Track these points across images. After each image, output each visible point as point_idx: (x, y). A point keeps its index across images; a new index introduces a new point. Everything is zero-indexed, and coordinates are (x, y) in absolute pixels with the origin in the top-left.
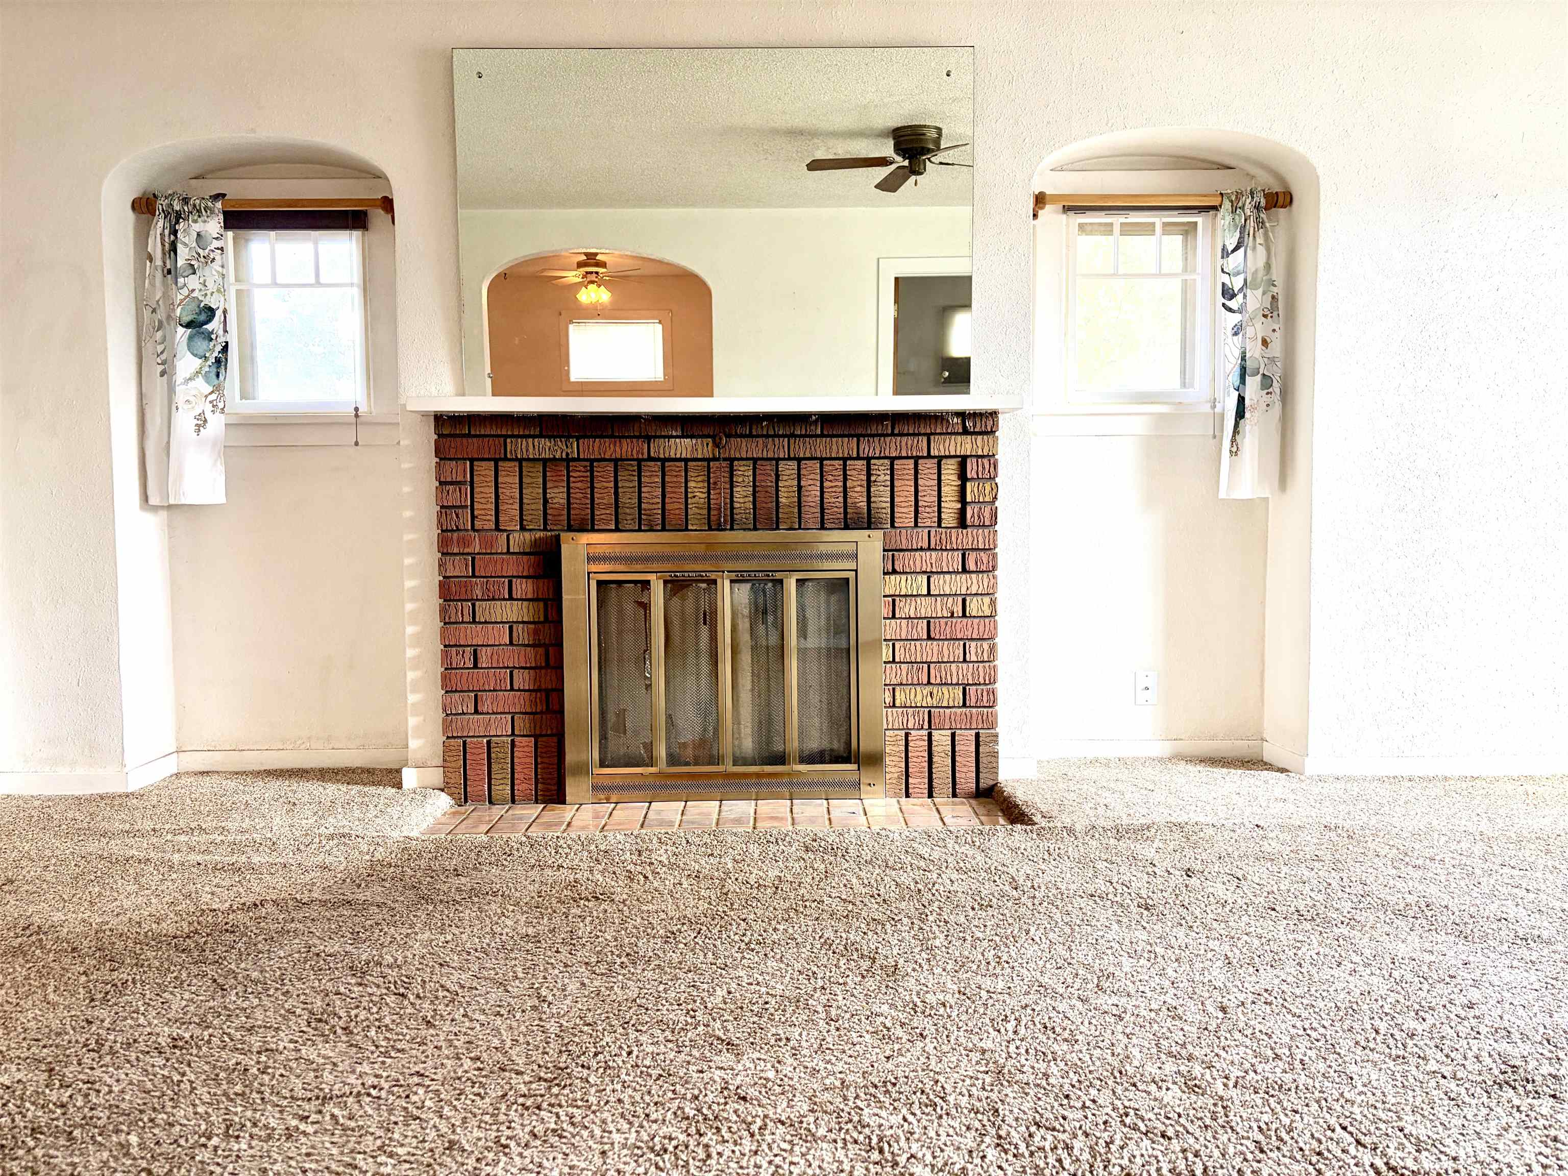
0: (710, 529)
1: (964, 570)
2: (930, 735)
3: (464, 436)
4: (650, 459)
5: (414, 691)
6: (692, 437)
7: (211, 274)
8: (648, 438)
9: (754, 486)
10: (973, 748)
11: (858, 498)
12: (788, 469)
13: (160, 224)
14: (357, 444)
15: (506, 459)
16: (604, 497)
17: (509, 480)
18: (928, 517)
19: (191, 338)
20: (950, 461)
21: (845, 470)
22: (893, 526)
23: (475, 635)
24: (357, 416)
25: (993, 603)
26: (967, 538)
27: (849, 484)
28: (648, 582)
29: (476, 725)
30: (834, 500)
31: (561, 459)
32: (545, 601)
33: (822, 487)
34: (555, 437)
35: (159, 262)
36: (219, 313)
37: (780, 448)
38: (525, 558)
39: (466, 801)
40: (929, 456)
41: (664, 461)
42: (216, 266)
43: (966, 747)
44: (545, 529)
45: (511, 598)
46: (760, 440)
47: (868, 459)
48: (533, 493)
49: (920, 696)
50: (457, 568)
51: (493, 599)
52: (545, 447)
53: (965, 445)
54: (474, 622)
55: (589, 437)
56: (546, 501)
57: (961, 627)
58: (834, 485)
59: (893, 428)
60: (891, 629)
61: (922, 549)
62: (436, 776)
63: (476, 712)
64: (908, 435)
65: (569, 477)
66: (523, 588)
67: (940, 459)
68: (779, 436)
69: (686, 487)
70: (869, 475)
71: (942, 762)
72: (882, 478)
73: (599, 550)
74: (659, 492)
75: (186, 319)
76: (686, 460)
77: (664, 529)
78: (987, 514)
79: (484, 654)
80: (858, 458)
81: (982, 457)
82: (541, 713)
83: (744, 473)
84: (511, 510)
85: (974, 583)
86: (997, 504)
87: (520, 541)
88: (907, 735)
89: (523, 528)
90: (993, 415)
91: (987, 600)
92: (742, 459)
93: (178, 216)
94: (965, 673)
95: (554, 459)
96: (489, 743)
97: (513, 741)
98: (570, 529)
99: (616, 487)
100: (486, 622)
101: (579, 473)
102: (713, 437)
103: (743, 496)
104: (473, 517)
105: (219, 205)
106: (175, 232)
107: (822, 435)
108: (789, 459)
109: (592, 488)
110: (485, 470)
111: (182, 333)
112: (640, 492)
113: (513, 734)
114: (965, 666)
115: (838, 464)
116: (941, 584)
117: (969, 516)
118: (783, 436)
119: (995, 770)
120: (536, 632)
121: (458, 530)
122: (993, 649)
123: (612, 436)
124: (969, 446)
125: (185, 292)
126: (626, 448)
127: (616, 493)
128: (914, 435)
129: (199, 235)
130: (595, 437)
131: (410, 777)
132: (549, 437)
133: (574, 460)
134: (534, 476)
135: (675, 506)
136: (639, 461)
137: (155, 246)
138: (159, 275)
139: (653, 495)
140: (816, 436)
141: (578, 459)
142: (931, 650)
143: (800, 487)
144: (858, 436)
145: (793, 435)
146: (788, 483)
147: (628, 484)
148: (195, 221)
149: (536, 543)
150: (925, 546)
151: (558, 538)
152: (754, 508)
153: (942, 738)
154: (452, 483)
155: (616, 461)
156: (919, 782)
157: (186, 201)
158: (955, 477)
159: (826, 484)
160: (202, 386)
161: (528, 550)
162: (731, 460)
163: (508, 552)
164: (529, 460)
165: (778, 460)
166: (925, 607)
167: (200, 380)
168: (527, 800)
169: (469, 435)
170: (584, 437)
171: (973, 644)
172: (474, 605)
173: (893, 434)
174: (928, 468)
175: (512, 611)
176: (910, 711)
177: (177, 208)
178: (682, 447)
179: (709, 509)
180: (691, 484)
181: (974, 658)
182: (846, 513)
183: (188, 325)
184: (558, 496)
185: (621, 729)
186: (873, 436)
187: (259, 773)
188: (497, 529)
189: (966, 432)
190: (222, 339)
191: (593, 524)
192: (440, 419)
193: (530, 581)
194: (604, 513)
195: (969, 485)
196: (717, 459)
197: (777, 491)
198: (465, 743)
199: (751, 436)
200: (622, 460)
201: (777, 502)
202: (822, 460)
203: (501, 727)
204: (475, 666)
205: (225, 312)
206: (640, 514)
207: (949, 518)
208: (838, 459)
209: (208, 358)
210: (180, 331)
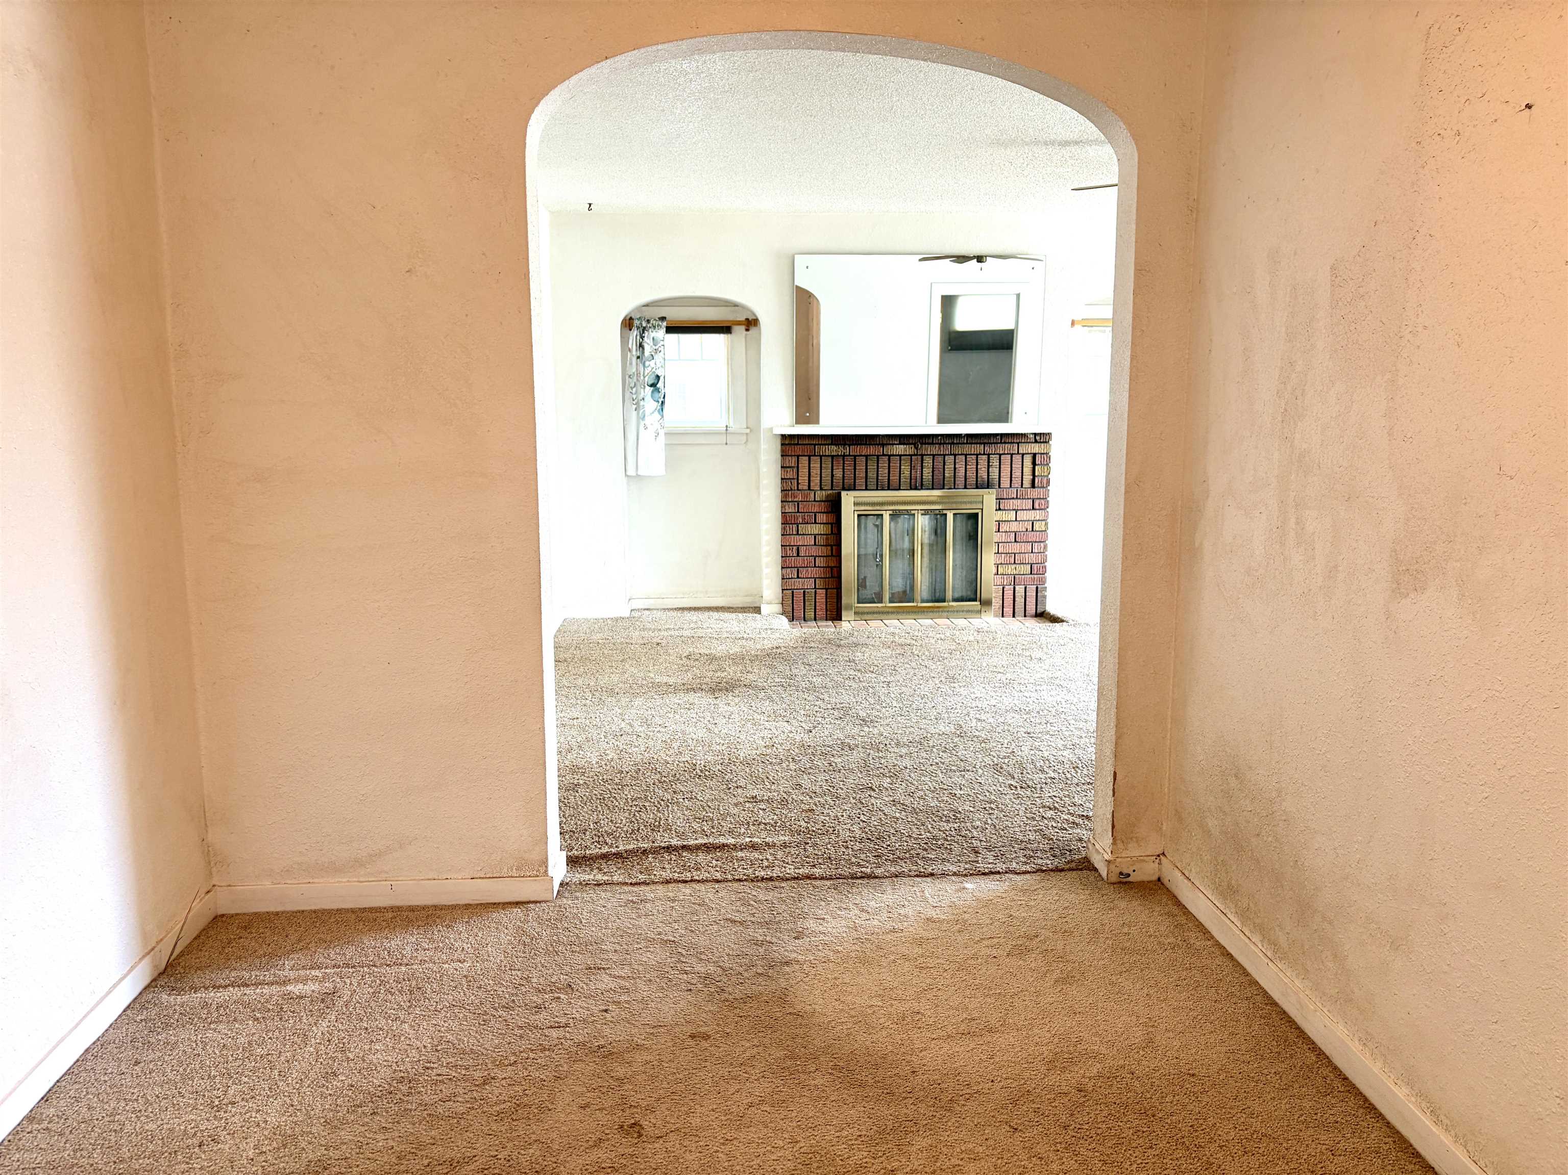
0: (911, 489)
1: (1033, 508)
2: (1014, 588)
3: (794, 444)
4: (883, 455)
5: (767, 567)
6: (904, 444)
7: (658, 358)
8: (883, 445)
9: (933, 468)
10: (1034, 594)
11: (983, 474)
12: (950, 459)
13: (635, 332)
14: (726, 444)
15: (815, 455)
16: (861, 474)
17: (815, 465)
18: (1017, 482)
19: (653, 392)
20: (1028, 456)
21: (977, 460)
22: (999, 487)
23: (798, 540)
24: (727, 430)
25: (1046, 524)
26: (1034, 493)
27: (979, 467)
28: (882, 515)
29: (798, 583)
30: (971, 474)
31: (841, 455)
32: (832, 524)
33: (966, 468)
34: (838, 445)
35: (634, 353)
36: (662, 378)
37: (946, 449)
38: (823, 503)
39: (793, 620)
40: (1018, 453)
41: (889, 456)
42: (662, 353)
43: (1031, 593)
44: (832, 489)
45: (815, 523)
46: (937, 446)
47: (989, 455)
48: (827, 473)
49: (1010, 569)
50: (791, 508)
51: (807, 523)
52: (834, 450)
53: (1036, 448)
54: (798, 534)
55: (854, 445)
56: (832, 476)
57: (1032, 536)
58: (972, 467)
59: (1001, 440)
60: (997, 537)
61: (1013, 498)
62: (777, 608)
63: (798, 577)
64: (1008, 443)
65: (844, 464)
66: (822, 518)
67: (1023, 455)
68: (946, 444)
69: (900, 469)
70: (989, 462)
71: (1020, 600)
72: (995, 464)
73: (860, 500)
74: (886, 471)
75: (650, 383)
76: (900, 456)
77: (889, 489)
78: (1045, 482)
79: (802, 549)
80: (984, 454)
81: (1044, 454)
82: (829, 578)
83: (928, 461)
84: (816, 480)
85: (1037, 515)
86: (1050, 476)
87: (821, 495)
88: (1003, 588)
89: (821, 489)
90: (1049, 434)
91: (1043, 523)
92: (928, 455)
93: (644, 329)
94: (1032, 558)
95: (838, 455)
96: (804, 592)
97: (815, 591)
98: (844, 489)
99: (866, 469)
100: (803, 534)
101: (849, 462)
102: (914, 444)
103: (927, 473)
104: (798, 484)
105: (665, 324)
106: (642, 337)
107: (967, 443)
108: (951, 455)
109: (855, 469)
110: (804, 461)
111: (649, 390)
112: (878, 471)
113: (815, 588)
114: (1032, 555)
115: (974, 457)
116: (1022, 515)
117: (1036, 482)
118: (948, 443)
119: (1044, 604)
120: (827, 539)
121: (791, 490)
122: (1045, 547)
123: (866, 444)
124: (1037, 449)
125: (650, 369)
126: (872, 450)
127: (866, 472)
128: (1011, 443)
129: (653, 338)
130: (858, 445)
131: (765, 609)
132: (836, 445)
133: (847, 456)
134: (827, 463)
135: (894, 478)
136: (878, 456)
137: (632, 343)
138: (634, 359)
139: (884, 472)
140: (964, 443)
141: (849, 455)
142: (1016, 548)
143: (955, 468)
144: (984, 444)
145: (953, 443)
146: (949, 466)
147: (872, 466)
148: (652, 332)
149: (827, 496)
150: (1015, 497)
151: (839, 495)
152: (933, 479)
153: (1020, 589)
154: (789, 467)
155: (866, 456)
156: (1008, 610)
157: (648, 321)
158: (1030, 464)
159: (968, 467)
160: (657, 416)
161: (824, 499)
162: (922, 455)
163: (815, 501)
164: (826, 456)
165: (944, 455)
166: (1014, 527)
167: (657, 413)
168: (821, 619)
169: (798, 444)
170: (852, 445)
171: (1036, 544)
172: (798, 526)
173: (1001, 443)
174: (1017, 459)
175: (816, 529)
176: (1005, 577)
177: (644, 325)
178: (900, 449)
179: (911, 479)
180: (902, 467)
181: (1036, 551)
182: (977, 481)
183: (652, 386)
184: (838, 473)
185: (865, 587)
186: (991, 443)
187: (672, 609)
188: (809, 489)
189: (1036, 441)
190: (663, 392)
191: (855, 487)
192: (783, 437)
193: (825, 515)
194: (860, 482)
195: (1037, 468)
196: (917, 455)
197: (944, 470)
198: (793, 592)
199: (933, 443)
200: (870, 455)
201: (944, 476)
202: (966, 455)
203: (809, 584)
204: (798, 555)
205: (664, 377)
206: (877, 482)
207: (1027, 483)
208: (974, 454)
209: (658, 402)
210: (648, 388)
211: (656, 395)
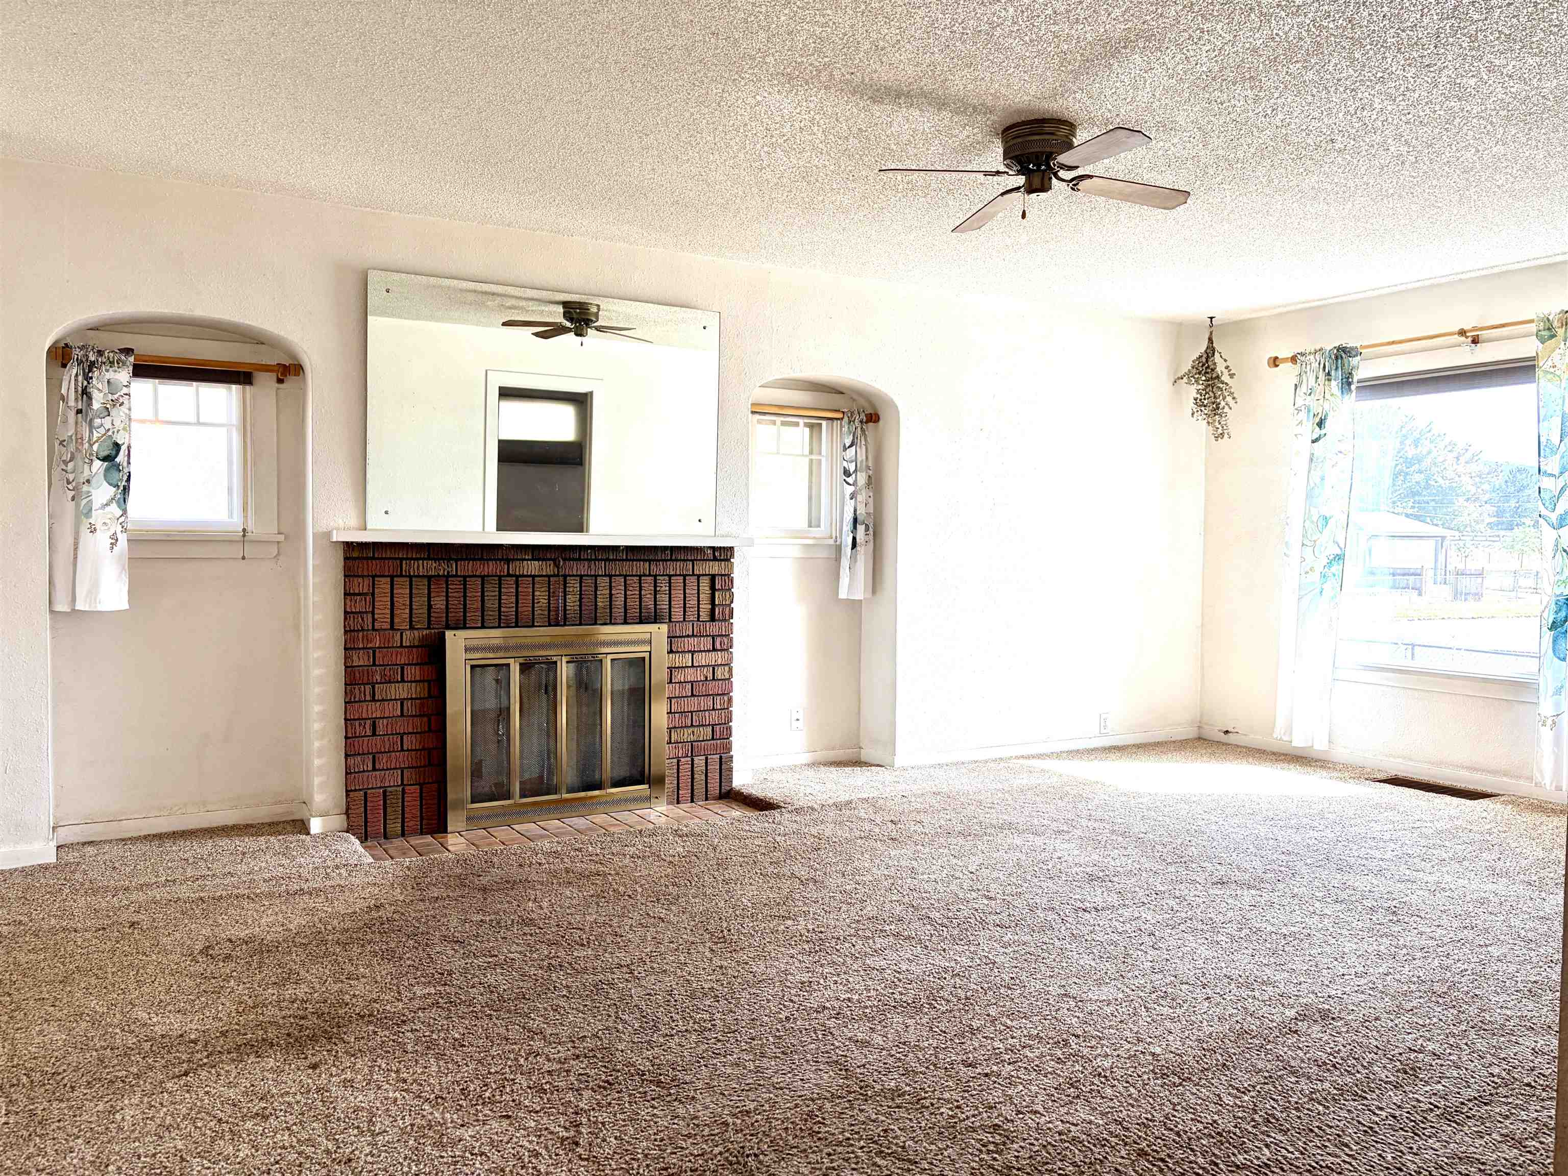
0: (550, 625)
1: (714, 649)
2: (693, 760)
3: (367, 558)
4: (509, 575)
5: (319, 757)
6: (538, 560)
7: (119, 414)
8: (508, 561)
9: (581, 594)
10: (718, 767)
11: (648, 601)
12: (603, 582)
13: (74, 369)
14: (243, 558)
15: (401, 576)
16: (474, 604)
17: (402, 591)
18: (692, 615)
19: (107, 470)
20: (705, 578)
21: (640, 583)
22: (670, 621)
23: (373, 710)
24: (244, 536)
25: (730, 670)
26: (713, 628)
27: (643, 592)
28: (508, 665)
29: (374, 780)
30: (633, 603)
31: (444, 576)
32: (429, 682)
33: (625, 595)
34: (439, 560)
35: (72, 403)
36: (124, 448)
37: (600, 568)
38: (414, 650)
39: (366, 839)
40: (693, 575)
41: (517, 577)
42: (124, 409)
43: (714, 767)
44: (429, 628)
45: (403, 681)
46: (586, 563)
47: (655, 576)
48: (420, 602)
49: (687, 735)
50: (360, 660)
51: (390, 682)
52: (431, 567)
53: (715, 568)
54: (373, 700)
55: (464, 560)
56: (430, 607)
57: (713, 687)
58: (633, 592)
59: (671, 556)
60: (668, 691)
61: (688, 636)
62: (339, 821)
63: (374, 769)
64: (681, 560)
65: (447, 588)
66: (412, 672)
67: (699, 576)
68: (599, 560)
69: (533, 596)
70: (655, 586)
71: (700, 777)
72: (663, 589)
73: (475, 643)
74: (513, 599)
75: (102, 454)
76: (533, 577)
77: (517, 626)
78: (727, 612)
79: (381, 724)
80: (650, 575)
81: (725, 575)
82: (424, 766)
83: (573, 585)
84: (403, 614)
85: (718, 657)
86: (732, 605)
87: (409, 637)
88: (678, 761)
89: (412, 628)
90: (731, 549)
91: (727, 668)
92: (573, 576)
93: (92, 365)
94: (713, 718)
95: (439, 576)
96: (385, 792)
97: (403, 789)
98: (449, 627)
99: (483, 596)
100: (383, 700)
101: (455, 586)
102: (554, 560)
103: (572, 601)
104: (374, 620)
105: (132, 360)
106: (88, 379)
107: (627, 560)
108: (605, 575)
109: (465, 596)
110: (383, 585)
111: (98, 466)
112: (500, 599)
113: (402, 783)
114: (713, 712)
115: (636, 579)
116: (701, 659)
117: (717, 613)
118: (602, 560)
119: (730, 780)
120: (422, 705)
121: (363, 630)
122: (730, 700)
123: (481, 559)
124: (717, 568)
125: (102, 431)
126: (491, 568)
127: (483, 601)
128: (684, 560)
129: (108, 382)
130: (470, 560)
131: (316, 825)
132: (435, 560)
133: (453, 576)
134: (421, 588)
135: (525, 609)
136: (500, 577)
137: (68, 389)
138: (72, 415)
139: (509, 600)
140: (623, 560)
141: (456, 576)
142: (693, 704)
143: (611, 595)
144: (650, 561)
145: (607, 560)
146: (603, 592)
147: (491, 593)
148: (107, 371)
149: (423, 638)
150: (691, 634)
151: (444, 634)
152: (581, 610)
153: (699, 761)
154: (359, 594)
155: (482, 577)
156: (685, 792)
157: (100, 353)
158: (707, 588)
159: (628, 593)
160: (115, 510)
161: (416, 644)
162: (565, 576)
163: (402, 646)
164: (419, 576)
165: (596, 576)
166: (690, 675)
167: (114, 505)
168: (414, 833)
169: (373, 558)
170: (461, 560)
171: (719, 698)
172: (373, 688)
173: (671, 560)
174: (692, 581)
175: (402, 691)
176: (680, 745)
177: (93, 359)
178: (532, 567)
179: (549, 611)
180: (537, 593)
181: (719, 707)
182: (641, 612)
183: (105, 459)
184: (439, 603)
185: (480, 776)
186: (659, 561)
188: (392, 628)
189: (715, 559)
190: (126, 471)
191: (465, 623)
192: (349, 546)
193: (418, 667)
194: (474, 615)
195: (717, 594)
196: (558, 575)
197: (596, 597)
198: (366, 794)
199: (579, 559)
200: (488, 576)
201: (596, 605)
202: (625, 576)
203: (392, 780)
204: (374, 734)
205: (129, 447)
206: (500, 615)
207: (704, 616)
208: (636, 576)
209: (117, 486)
210: (97, 464)
211: (115, 476)
